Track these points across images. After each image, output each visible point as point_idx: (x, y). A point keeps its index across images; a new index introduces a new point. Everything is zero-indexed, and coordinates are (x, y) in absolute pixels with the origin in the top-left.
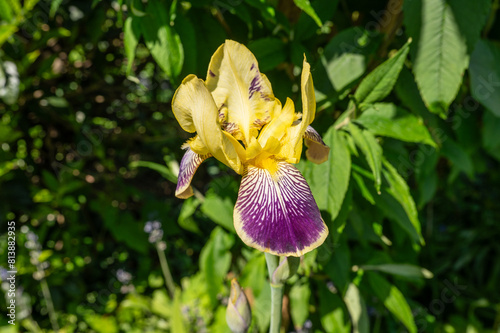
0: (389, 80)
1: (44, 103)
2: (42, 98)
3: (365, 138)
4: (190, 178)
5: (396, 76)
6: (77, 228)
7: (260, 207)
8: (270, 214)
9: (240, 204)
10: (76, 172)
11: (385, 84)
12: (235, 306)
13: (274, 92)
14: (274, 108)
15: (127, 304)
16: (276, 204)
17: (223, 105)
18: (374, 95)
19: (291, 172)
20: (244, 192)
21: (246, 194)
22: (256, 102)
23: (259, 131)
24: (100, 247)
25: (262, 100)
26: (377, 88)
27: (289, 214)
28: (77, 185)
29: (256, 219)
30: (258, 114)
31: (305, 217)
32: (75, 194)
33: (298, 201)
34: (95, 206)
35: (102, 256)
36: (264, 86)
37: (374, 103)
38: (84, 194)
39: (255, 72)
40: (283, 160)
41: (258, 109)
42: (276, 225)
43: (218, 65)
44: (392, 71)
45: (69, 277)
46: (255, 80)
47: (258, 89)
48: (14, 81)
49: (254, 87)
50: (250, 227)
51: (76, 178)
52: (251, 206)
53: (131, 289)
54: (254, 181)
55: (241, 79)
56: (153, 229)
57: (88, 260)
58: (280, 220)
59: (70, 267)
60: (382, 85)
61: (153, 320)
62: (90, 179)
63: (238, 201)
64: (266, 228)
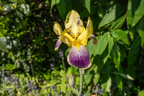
0: (121, 23)
1: (35, 16)
2: (35, 15)
3: (111, 40)
4: (59, 46)
5: (123, 22)
6: (42, 51)
7: (74, 56)
8: (76, 59)
9: (69, 55)
10: (42, 36)
11: (120, 25)
12: (71, 79)
13: (84, 25)
14: (83, 29)
15: (53, 72)
16: (78, 56)
17: (70, 27)
18: (116, 27)
19: (83, 48)
20: (70, 52)
21: (71, 53)
22: (79, 27)
23: (79, 35)
24: (48, 56)
25: (81, 27)
26: (117, 25)
27: (81, 59)
28: (43, 39)
29: (73, 59)
30: (79, 31)
31: (85, 61)
32: (42, 41)
33: (84, 56)
34: (47, 45)
35: (48, 59)
36: (81, 23)
37: (116, 29)
38: (44, 41)
39: (79, 19)
40: (82, 44)
41: (79, 29)
42: (77, 62)
43: (69, 16)
44: (121, 21)
45: (39, 63)
46: (79, 21)
47: (80, 24)
48: (28, 9)
49: (78, 23)
50: (71, 61)
51: (42, 37)
52: (72, 56)
53: (54, 69)
54: (73, 50)
55: (75, 21)
56: (61, 53)
57: (44, 59)
58: (78, 61)
59: (39, 61)
60: (118, 25)
61: (59, 77)
62: (46, 38)
63: (69, 54)
64: (75, 62)
